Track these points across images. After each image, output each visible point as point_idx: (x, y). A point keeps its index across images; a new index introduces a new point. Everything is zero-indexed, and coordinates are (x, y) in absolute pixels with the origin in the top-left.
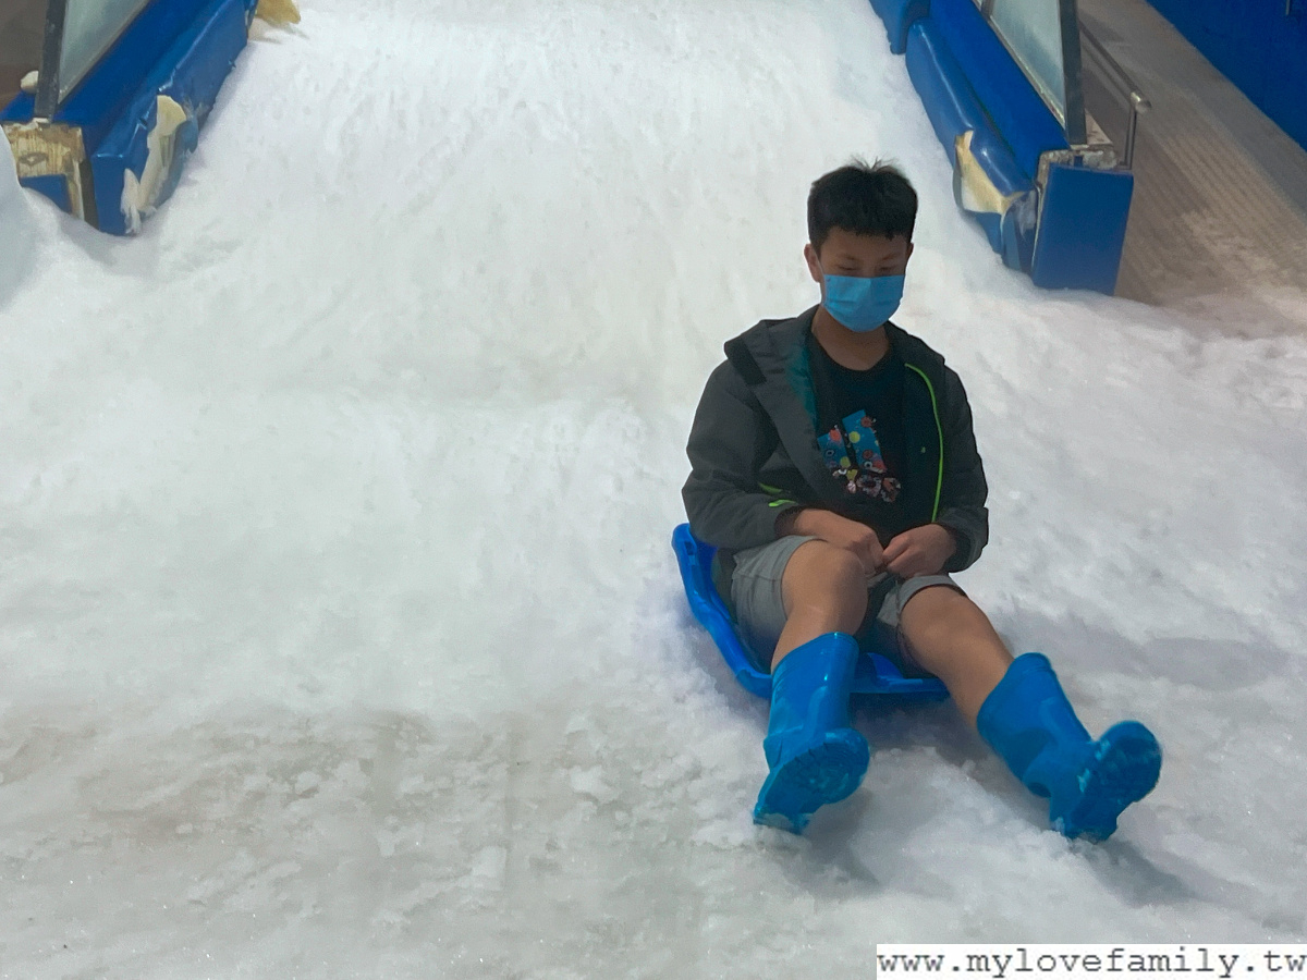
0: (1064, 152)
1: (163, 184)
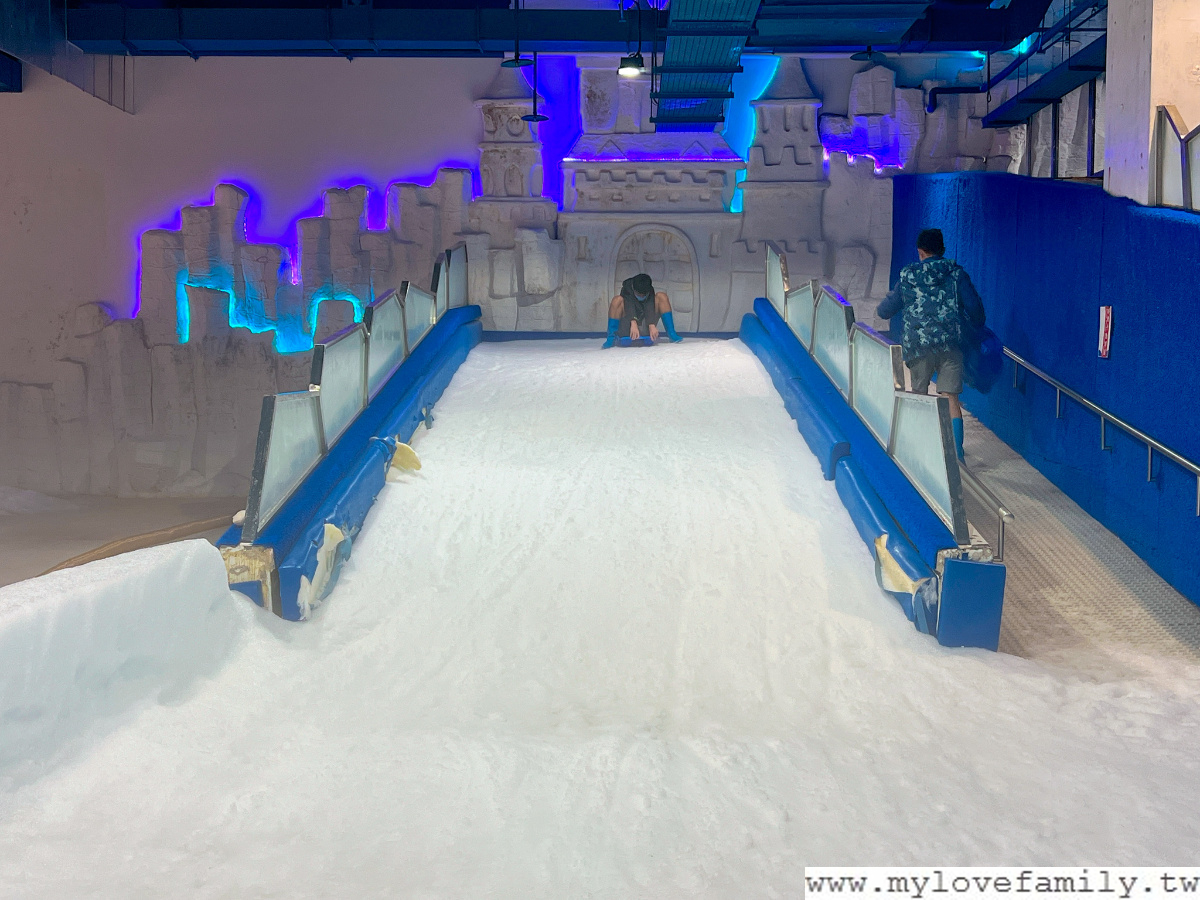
0: (954, 550)
1: (327, 584)
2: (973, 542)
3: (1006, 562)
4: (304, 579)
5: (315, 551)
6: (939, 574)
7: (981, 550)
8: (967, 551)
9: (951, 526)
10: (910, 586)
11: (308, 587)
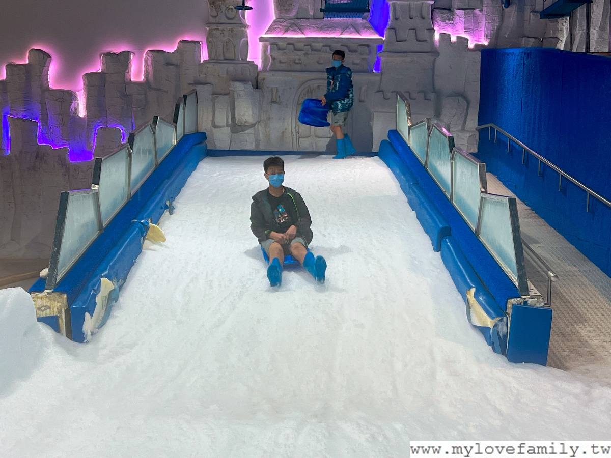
0: (519, 299)
1: (102, 318)
2: (532, 294)
3: (553, 307)
4: (87, 315)
5: (94, 296)
6: (508, 314)
7: (536, 299)
8: (527, 300)
9: (516, 283)
10: (489, 322)
11: (90, 320)
